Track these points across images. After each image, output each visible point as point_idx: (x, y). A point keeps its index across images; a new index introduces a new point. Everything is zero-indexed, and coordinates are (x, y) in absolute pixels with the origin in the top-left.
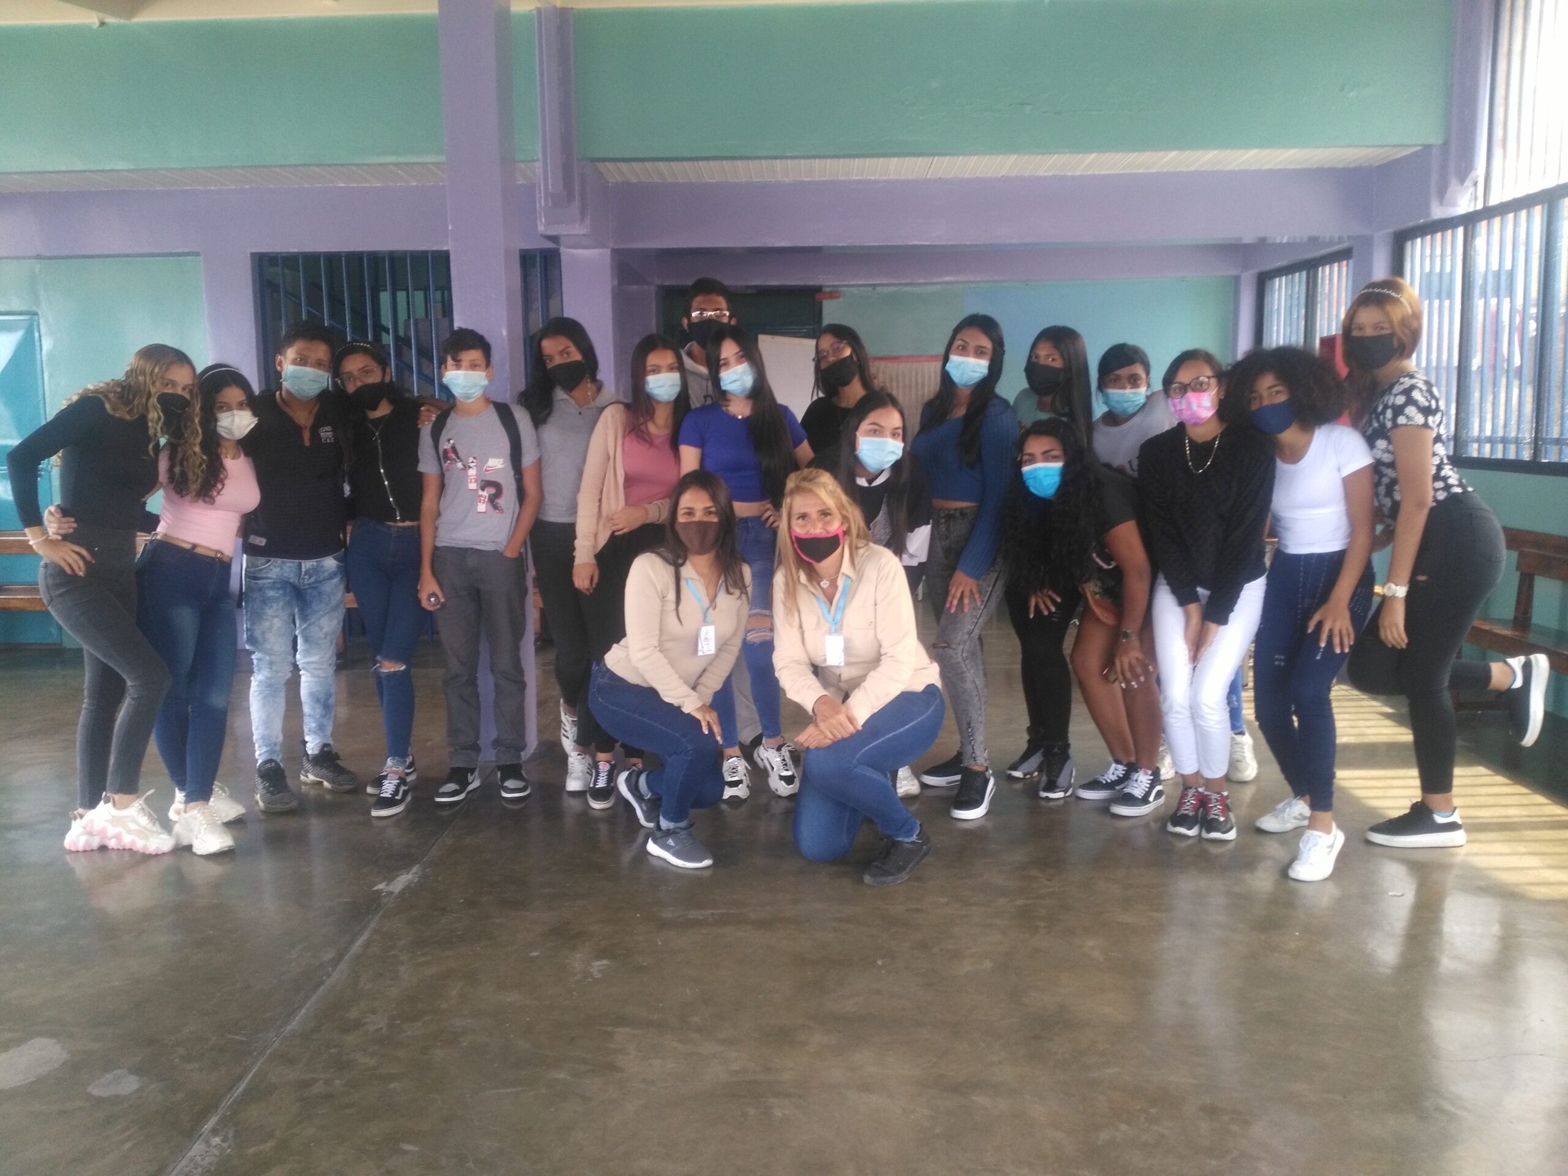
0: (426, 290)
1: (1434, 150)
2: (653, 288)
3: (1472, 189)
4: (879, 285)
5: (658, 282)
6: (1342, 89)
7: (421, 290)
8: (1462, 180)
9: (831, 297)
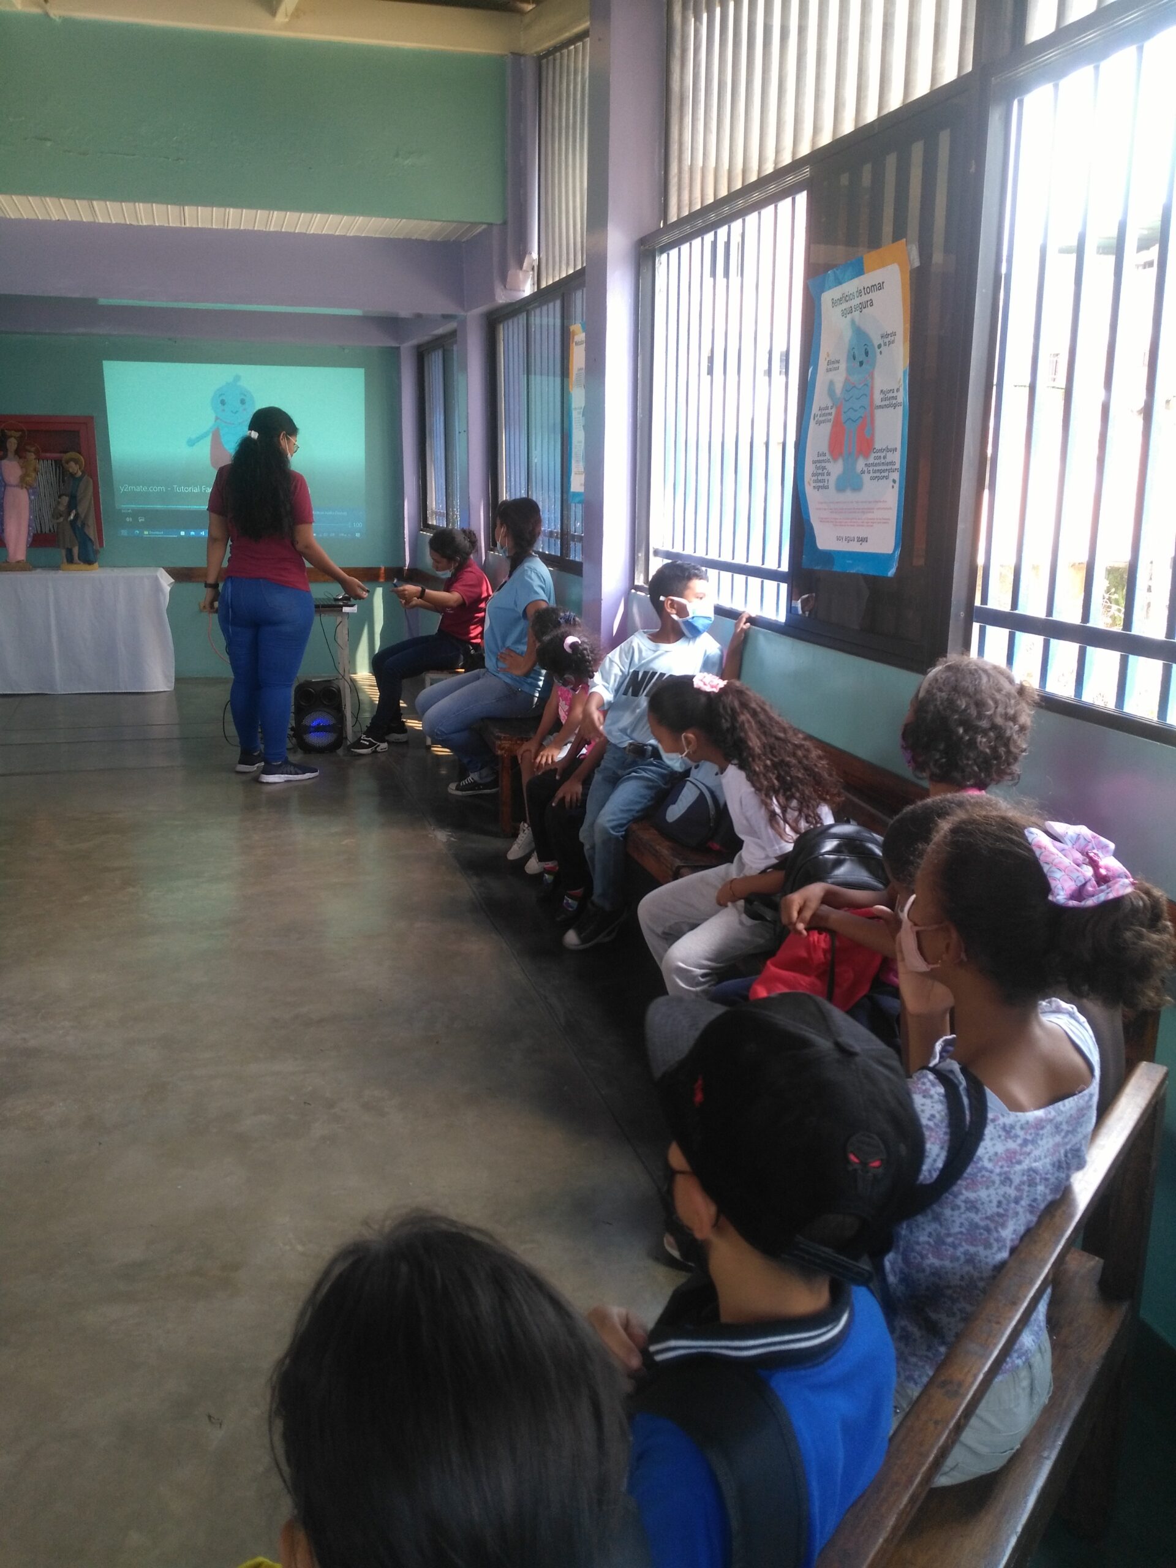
1: (495, 230)
3: (529, 270)
6: (397, 155)
8: (520, 263)
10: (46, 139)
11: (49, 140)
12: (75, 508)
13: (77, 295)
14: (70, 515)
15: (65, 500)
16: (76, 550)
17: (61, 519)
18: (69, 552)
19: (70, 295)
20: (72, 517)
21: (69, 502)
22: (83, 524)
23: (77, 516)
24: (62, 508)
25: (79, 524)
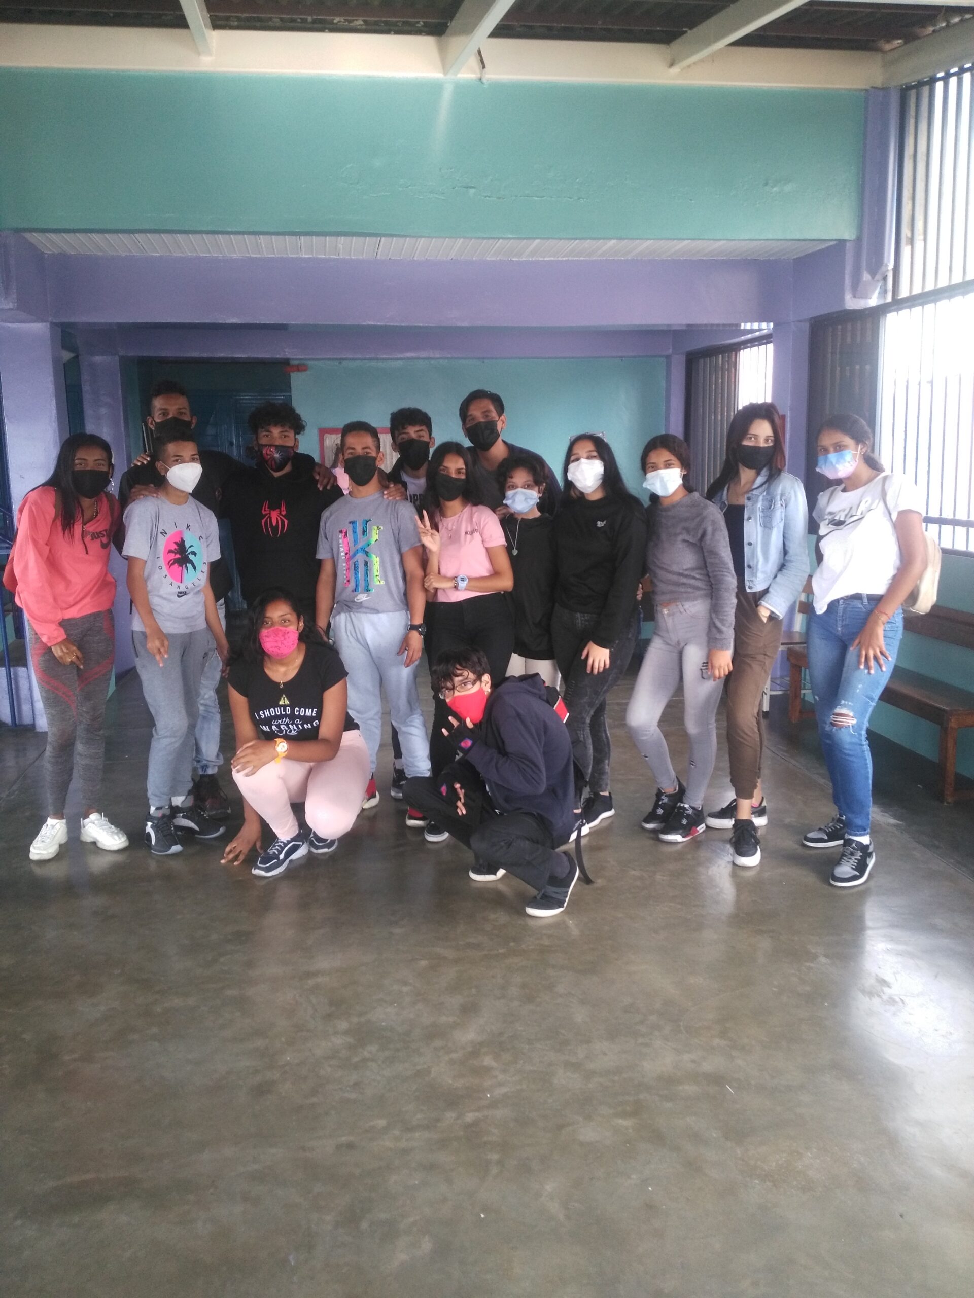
1: (848, 244)
2: (117, 359)
3: (882, 283)
4: (345, 359)
5: (123, 353)
6: (766, 184)
8: (873, 274)
9: (298, 370)
10: (471, 187)
11: (473, 187)
13: (465, 324)
19: (459, 324)
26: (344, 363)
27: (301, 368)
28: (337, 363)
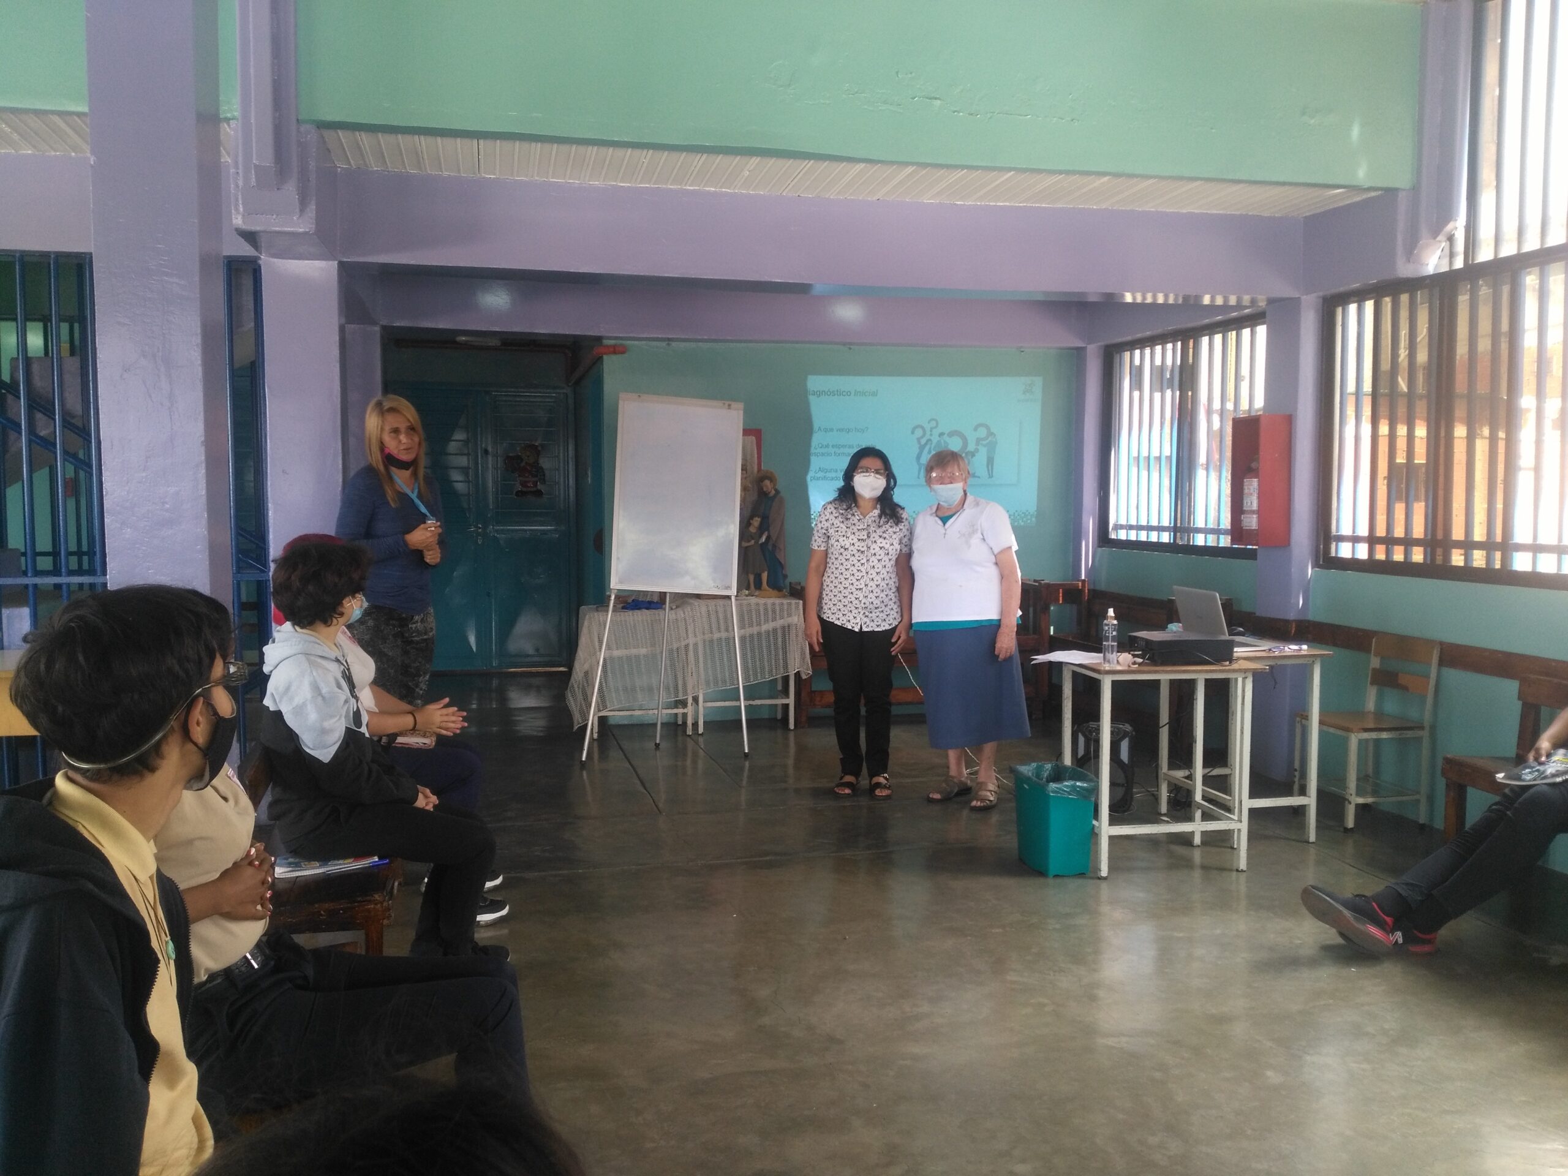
0: (45, 320)
1: (1401, 195)
2: (377, 329)
3: (1444, 244)
4: (677, 340)
5: (384, 322)
6: (1304, 113)
7: (39, 320)
8: (1435, 233)
9: (615, 352)
10: (936, 98)
11: (939, 99)
12: (768, 529)
14: (760, 537)
15: (756, 522)
16: (765, 576)
17: (753, 542)
18: (758, 579)
20: (763, 539)
21: (761, 523)
22: (774, 546)
23: (768, 538)
24: (753, 530)
25: (770, 547)
26: (674, 344)
27: (617, 350)
28: (664, 344)
